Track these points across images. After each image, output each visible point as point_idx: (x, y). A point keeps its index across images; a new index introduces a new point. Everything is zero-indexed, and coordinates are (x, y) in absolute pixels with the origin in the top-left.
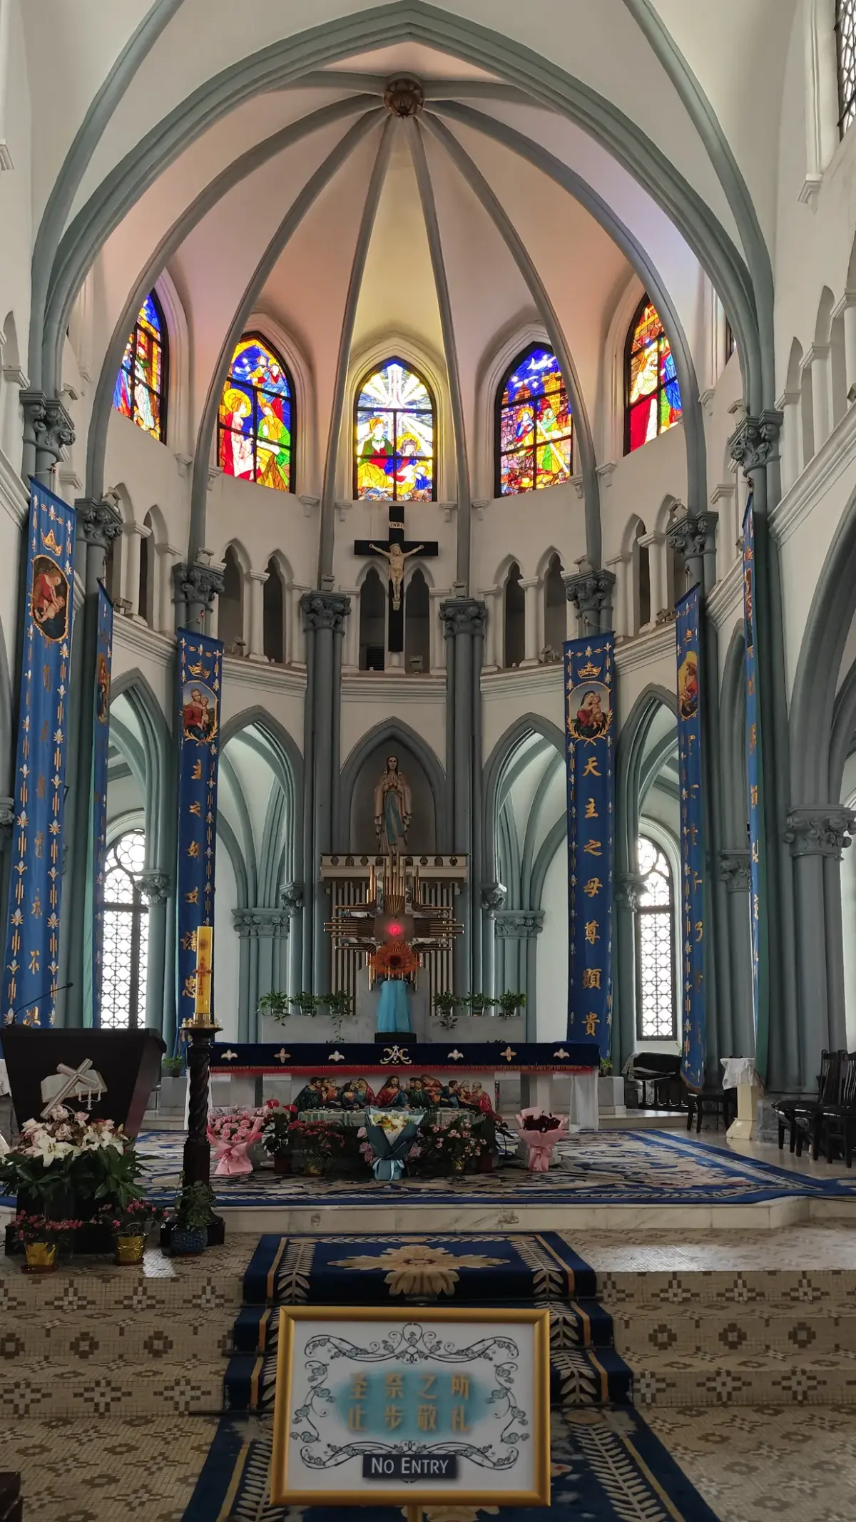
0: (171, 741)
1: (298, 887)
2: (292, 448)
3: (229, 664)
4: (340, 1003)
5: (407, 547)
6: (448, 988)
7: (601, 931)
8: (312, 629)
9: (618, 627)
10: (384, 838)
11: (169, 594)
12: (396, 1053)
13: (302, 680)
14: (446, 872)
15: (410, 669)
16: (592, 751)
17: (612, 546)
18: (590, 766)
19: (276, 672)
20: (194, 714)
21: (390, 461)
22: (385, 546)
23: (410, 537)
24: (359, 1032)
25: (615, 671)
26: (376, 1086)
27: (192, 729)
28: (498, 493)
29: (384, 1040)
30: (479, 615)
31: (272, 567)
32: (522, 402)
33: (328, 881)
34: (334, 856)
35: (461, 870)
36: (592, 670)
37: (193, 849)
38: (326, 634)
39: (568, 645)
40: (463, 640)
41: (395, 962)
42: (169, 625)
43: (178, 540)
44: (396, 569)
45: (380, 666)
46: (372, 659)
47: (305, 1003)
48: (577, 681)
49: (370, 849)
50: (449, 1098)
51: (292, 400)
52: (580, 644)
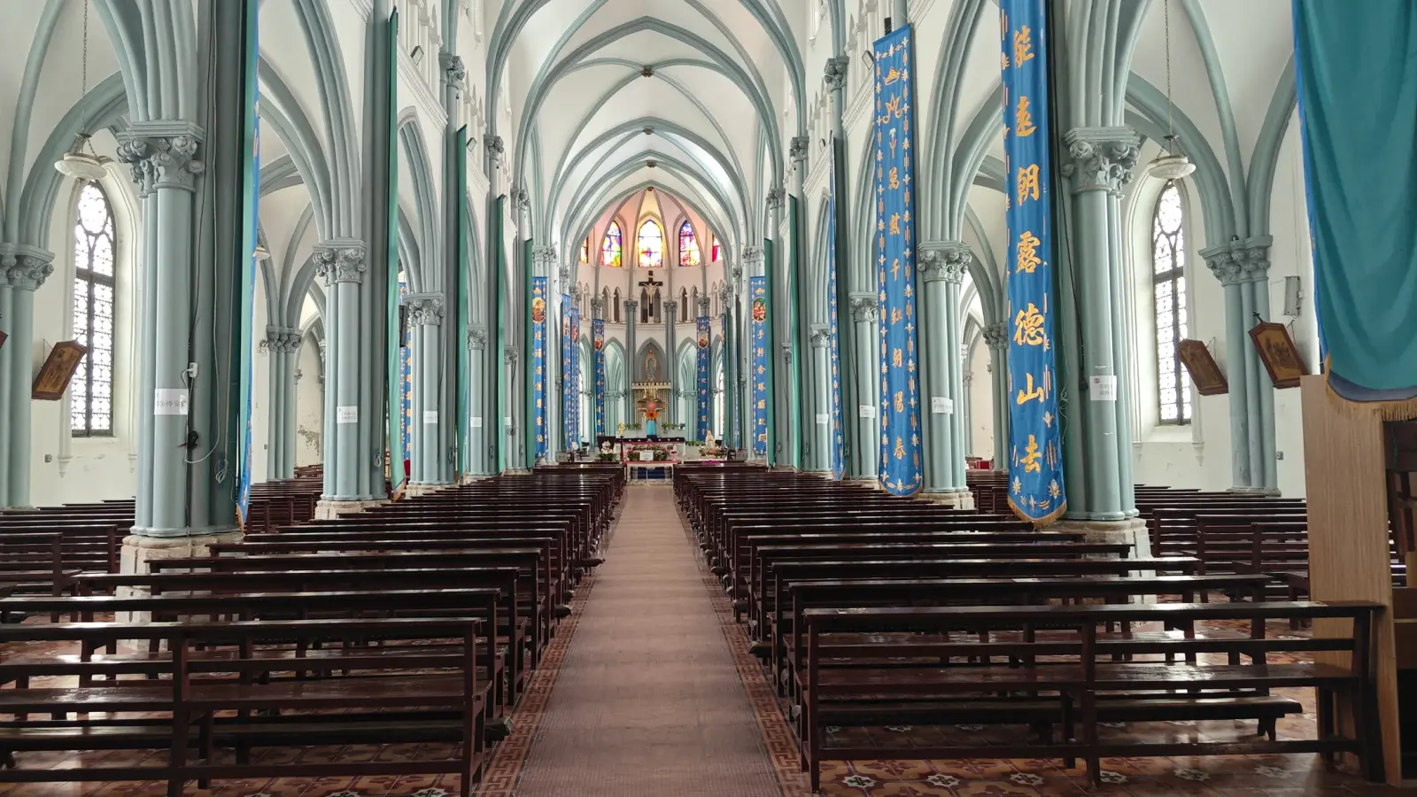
0: (592, 352)
1: (625, 391)
2: (621, 252)
3: (606, 325)
4: (637, 426)
5: (653, 284)
6: (666, 421)
7: (706, 405)
8: (628, 311)
9: (711, 316)
10: (649, 375)
11: (590, 307)
12: (649, 440)
13: (625, 327)
14: (665, 387)
15: (655, 321)
16: (704, 352)
17: (709, 290)
18: (703, 356)
19: (619, 326)
20: (597, 344)
21: (648, 253)
22: (647, 283)
23: (654, 280)
24: (643, 435)
25: (709, 328)
26: (646, 446)
27: (597, 348)
28: (680, 265)
29: (648, 437)
30: (675, 305)
31: (616, 293)
32: (686, 236)
33: (634, 390)
34: (635, 383)
35: (670, 386)
36: (703, 327)
37: (599, 383)
38: (631, 313)
39: (698, 318)
40: (670, 313)
41: (652, 415)
42: (590, 318)
43: (592, 292)
44: (651, 290)
45: (646, 322)
46: (644, 319)
47: (628, 426)
48: (700, 330)
49: (646, 380)
50: (658, 448)
51: (620, 237)
52: (700, 319)
